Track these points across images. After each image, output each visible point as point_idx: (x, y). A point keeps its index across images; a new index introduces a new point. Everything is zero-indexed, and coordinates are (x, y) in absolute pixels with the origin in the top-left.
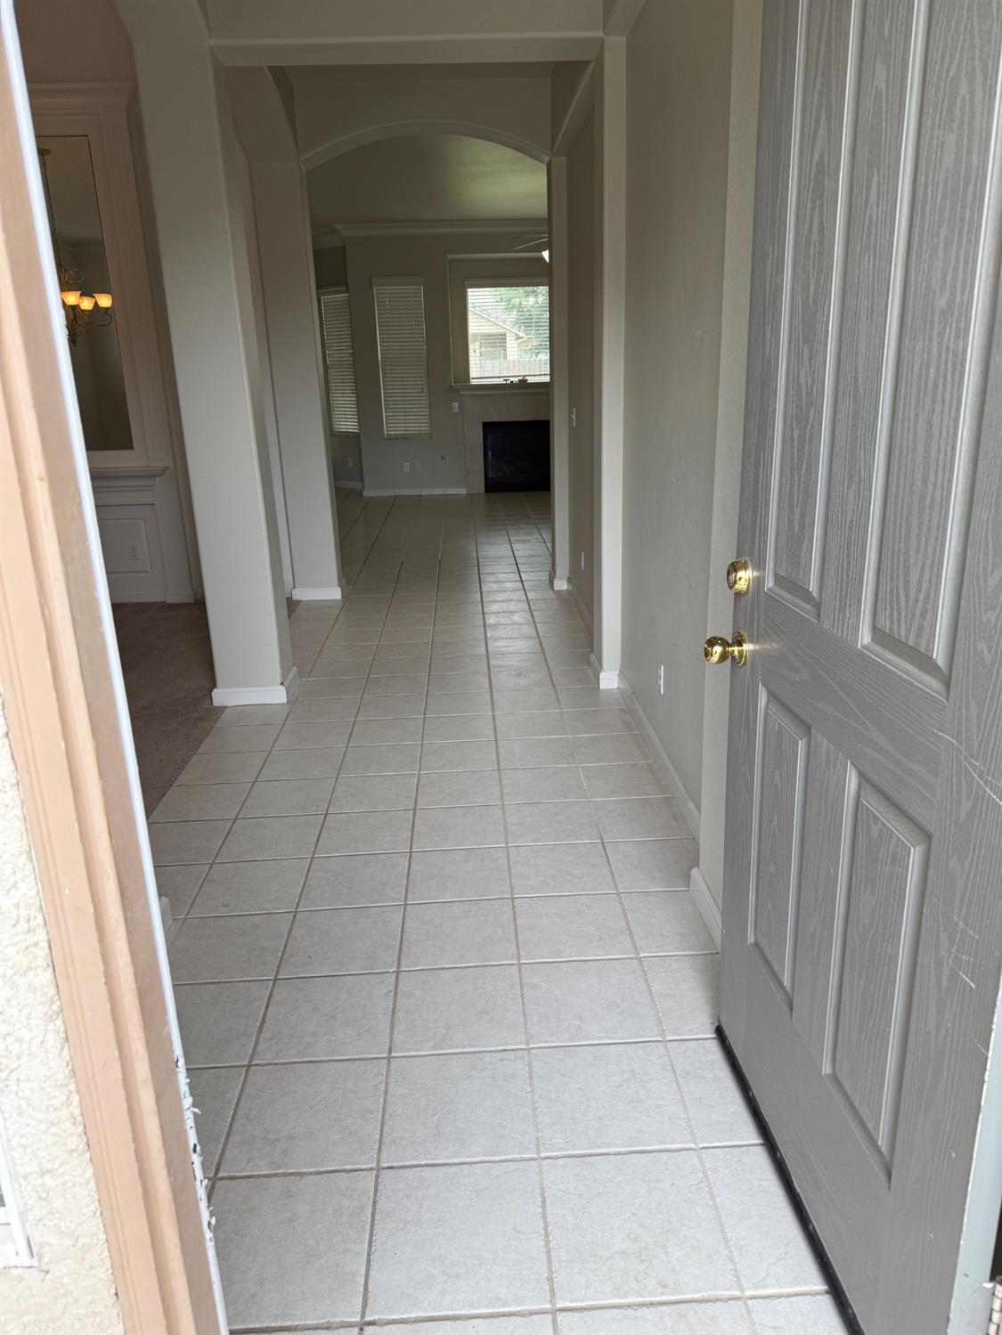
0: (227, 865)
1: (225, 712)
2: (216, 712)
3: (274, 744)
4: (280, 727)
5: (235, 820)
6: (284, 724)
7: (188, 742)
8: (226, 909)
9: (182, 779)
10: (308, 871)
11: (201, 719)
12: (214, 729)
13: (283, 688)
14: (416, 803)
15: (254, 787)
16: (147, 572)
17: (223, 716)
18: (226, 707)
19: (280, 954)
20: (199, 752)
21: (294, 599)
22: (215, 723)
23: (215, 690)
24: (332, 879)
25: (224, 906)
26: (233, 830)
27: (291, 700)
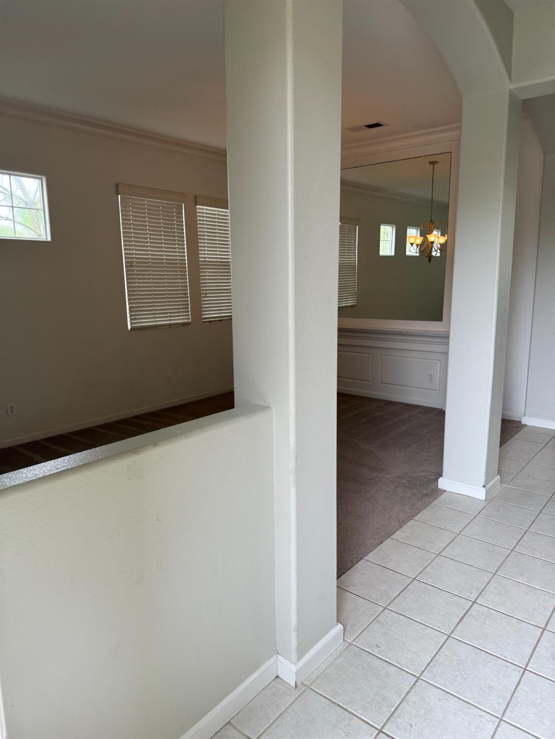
0: (393, 613)
1: (444, 494)
2: (438, 492)
3: (463, 529)
4: (472, 518)
5: (414, 579)
6: (476, 516)
7: (412, 509)
8: (376, 649)
9: (398, 535)
10: (442, 646)
11: (427, 495)
12: (432, 505)
13: (484, 489)
14: (547, 624)
15: (437, 558)
16: (436, 390)
17: (442, 496)
18: (446, 491)
19: (393, 710)
20: (415, 518)
21: (522, 423)
22: (433, 501)
23: (441, 478)
24: (455, 663)
25: (377, 645)
26: (409, 587)
27: (489, 499)
